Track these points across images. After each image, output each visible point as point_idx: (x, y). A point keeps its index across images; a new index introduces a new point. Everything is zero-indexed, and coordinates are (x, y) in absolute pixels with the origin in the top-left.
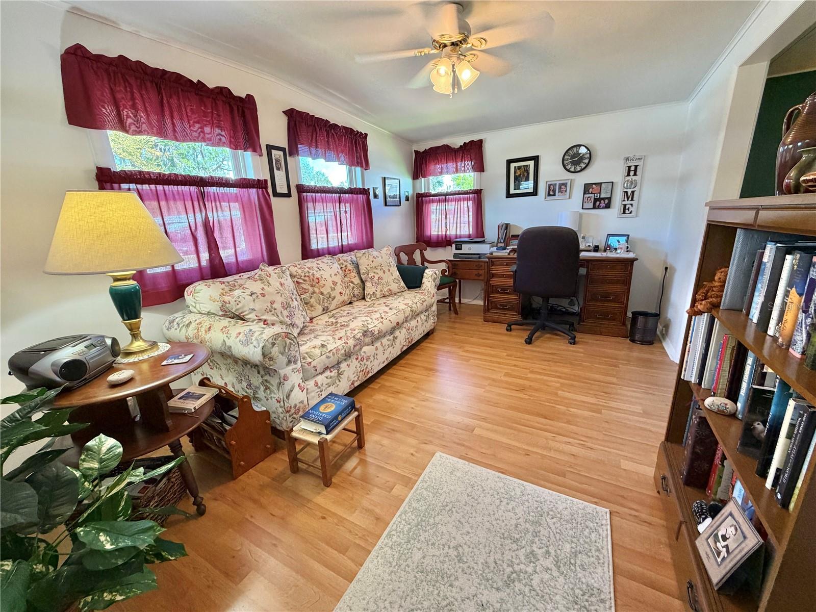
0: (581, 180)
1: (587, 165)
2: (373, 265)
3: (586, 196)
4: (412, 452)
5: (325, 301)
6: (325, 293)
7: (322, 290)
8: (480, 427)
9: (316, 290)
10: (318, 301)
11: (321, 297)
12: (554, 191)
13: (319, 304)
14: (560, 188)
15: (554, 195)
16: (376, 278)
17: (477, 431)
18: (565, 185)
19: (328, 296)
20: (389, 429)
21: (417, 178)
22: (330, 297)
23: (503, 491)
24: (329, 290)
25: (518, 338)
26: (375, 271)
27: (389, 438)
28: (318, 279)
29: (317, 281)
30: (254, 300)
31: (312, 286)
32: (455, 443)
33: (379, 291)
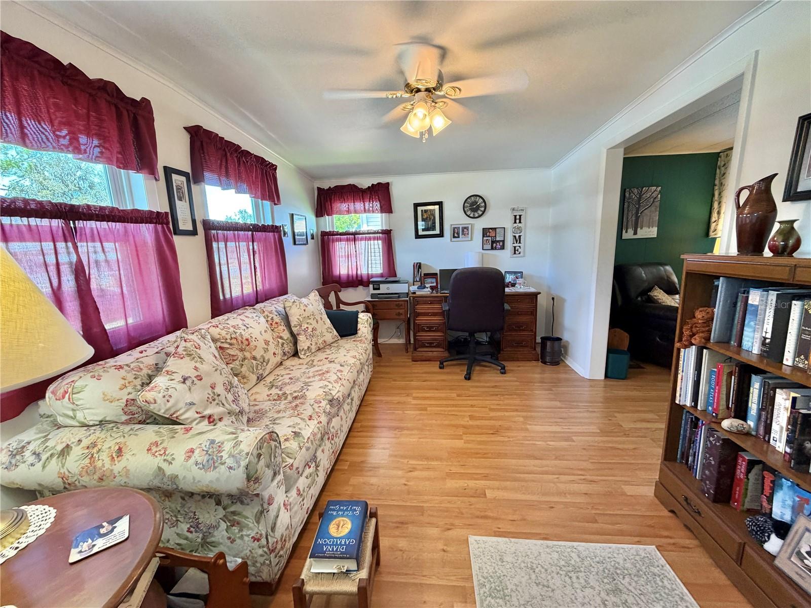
0: (479, 225)
1: (484, 212)
2: (306, 314)
3: (485, 238)
4: (442, 547)
5: (259, 367)
6: (258, 357)
7: (254, 353)
8: (489, 488)
9: (248, 355)
10: (251, 369)
11: (254, 362)
12: (458, 234)
13: (253, 373)
14: (463, 231)
15: (459, 237)
16: (310, 329)
17: (489, 494)
18: (467, 228)
19: (262, 360)
20: (396, 523)
21: (322, 216)
22: (264, 361)
23: (563, 563)
24: (262, 352)
25: (455, 374)
26: (308, 321)
27: (405, 537)
28: (247, 340)
29: (247, 343)
30: (190, 389)
31: (242, 350)
32: (478, 517)
33: (313, 344)
